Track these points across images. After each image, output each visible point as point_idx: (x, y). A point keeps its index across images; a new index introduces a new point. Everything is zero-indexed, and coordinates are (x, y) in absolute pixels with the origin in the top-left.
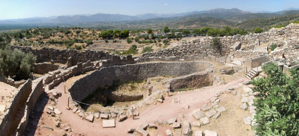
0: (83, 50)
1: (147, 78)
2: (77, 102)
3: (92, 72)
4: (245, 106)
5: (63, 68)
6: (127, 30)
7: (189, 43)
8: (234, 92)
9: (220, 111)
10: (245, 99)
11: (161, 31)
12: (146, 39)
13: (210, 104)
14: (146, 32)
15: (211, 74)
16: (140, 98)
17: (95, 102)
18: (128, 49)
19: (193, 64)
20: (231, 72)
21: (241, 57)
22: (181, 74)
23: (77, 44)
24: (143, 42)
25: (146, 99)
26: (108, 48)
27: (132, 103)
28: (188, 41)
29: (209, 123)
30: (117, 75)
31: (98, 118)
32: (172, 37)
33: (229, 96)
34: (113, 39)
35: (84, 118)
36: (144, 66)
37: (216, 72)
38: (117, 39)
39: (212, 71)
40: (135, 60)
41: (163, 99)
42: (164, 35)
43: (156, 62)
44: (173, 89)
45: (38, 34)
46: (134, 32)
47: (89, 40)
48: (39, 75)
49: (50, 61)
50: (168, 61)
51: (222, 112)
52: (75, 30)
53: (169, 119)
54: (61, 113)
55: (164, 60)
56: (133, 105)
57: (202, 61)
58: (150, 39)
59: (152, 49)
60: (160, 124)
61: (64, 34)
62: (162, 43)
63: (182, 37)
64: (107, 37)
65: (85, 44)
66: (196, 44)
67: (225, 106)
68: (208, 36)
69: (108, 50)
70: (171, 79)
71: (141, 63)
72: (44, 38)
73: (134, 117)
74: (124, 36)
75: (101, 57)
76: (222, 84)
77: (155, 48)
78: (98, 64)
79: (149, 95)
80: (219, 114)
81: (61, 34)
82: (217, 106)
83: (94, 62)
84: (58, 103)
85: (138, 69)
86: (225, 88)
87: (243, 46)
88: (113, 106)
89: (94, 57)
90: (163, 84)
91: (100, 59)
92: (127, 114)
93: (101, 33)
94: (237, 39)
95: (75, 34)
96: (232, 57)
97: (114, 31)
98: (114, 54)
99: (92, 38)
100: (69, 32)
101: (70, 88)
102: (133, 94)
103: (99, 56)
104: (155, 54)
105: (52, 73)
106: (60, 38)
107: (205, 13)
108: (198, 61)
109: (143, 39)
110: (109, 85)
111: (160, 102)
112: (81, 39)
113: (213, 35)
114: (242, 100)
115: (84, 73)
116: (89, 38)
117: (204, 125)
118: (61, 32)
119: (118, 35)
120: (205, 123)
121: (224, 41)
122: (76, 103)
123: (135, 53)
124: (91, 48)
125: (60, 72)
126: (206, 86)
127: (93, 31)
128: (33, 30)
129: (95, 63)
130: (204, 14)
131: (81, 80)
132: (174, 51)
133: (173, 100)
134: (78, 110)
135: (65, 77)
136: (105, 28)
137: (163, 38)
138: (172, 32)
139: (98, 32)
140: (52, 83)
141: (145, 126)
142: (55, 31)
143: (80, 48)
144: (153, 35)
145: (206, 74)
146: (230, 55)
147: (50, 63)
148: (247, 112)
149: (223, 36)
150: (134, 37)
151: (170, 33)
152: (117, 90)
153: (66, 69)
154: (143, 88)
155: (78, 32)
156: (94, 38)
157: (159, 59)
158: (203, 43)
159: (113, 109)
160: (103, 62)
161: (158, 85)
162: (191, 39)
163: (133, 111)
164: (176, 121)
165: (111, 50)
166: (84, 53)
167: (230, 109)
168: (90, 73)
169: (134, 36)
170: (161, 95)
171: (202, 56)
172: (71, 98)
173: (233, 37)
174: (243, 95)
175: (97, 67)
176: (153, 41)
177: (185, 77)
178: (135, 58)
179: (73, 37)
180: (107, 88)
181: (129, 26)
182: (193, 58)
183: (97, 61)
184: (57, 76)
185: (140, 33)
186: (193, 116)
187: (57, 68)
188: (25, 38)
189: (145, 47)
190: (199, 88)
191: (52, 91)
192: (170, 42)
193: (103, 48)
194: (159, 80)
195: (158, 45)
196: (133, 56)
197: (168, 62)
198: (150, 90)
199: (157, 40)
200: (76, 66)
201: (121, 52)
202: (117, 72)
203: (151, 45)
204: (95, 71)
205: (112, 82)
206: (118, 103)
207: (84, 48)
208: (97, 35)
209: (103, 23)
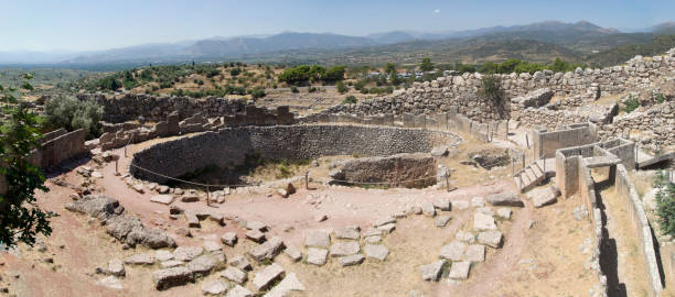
1: (319, 156)
3: (199, 134)
6: (340, 66)
12: (379, 84)
14: (382, 70)
19: (423, 134)
23: (231, 97)
24: (372, 91)
26: (295, 104)
30: (255, 145)
34: (309, 85)
36: (314, 131)
38: (318, 86)
45: (151, 79)
46: (355, 70)
47: (259, 88)
51: (370, 259)
52: (228, 68)
58: (388, 84)
61: (204, 78)
64: (297, 80)
65: (250, 97)
66: (445, 89)
69: (297, 108)
70: (349, 160)
71: (309, 125)
72: (162, 87)
74: (333, 78)
78: (217, 123)
80: (358, 256)
81: (198, 77)
93: (283, 74)
94: (543, 81)
95: (229, 76)
96: (514, 125)
97: (311, 67)
99: (264, 85)
100: (217, 73)
106: (196, 85)
107: (519, 32)
108: (433, 129)
109: (374, 85)
110: (236, 164)
112: (240, 86)
115: (182, 135)
116: (258, 84)
118: (199, 73)
119: (319, 75)
121: (511, 83)
127: (268, 69)
128: (139, 72)
129: (213, 120)
132: (395, 104)
136: (294, 64)
139: (277, 72)
142: (187, 71)
144: (395, 76)
147: (137, 122)
149: (509, 72)
150: (354, 81)
152: (251, 173)
155: (235, 73)
156: (269, 84)
158: (462, 89)
160: (226, 118)
164: (265, 230)
167: (398, 261)
169: (354, 78)
170: (289, 182)
171: (444, 117)
173: (535, 75)
175: (213, 127)
179: (224, 82)
181: (352, 59)
185: (369, 72)
188: (123, 89)
193: (286, 103)
197: (367, 126)
202: (255, 139)
204: (205, 132)
205: (244, 158)
208: (276, 78)
209: (294, 53)
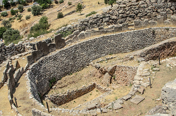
7: (130, 2)
19: (149, 31)
108: (155, 27)
171: (162, 19)
182: (147, 23)
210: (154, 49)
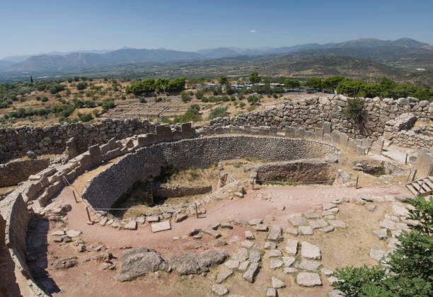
0: (97, 121)
1: (218, 161)
2: (105, 211)
3: (122, 158)
4: (383, 233)
5: (60, 162)
6: (180, 78)
7: (298, 104)
8: (371, 206)
9: (335, 225)
10: (388, 223)
11: (244, 79)
12: (216, 94)
13: (320, 211)
14: (216, 82)
15: (333, 166)
16: (207, 190)
17: (136, 203)
18: (183, 113)
19: (302, 143)
20: (376, 171)
21: (410, 146)
22: (277, 158)
23: (81, 111)
24: (211, 100)
25: (217, 192)
26: (146, 113)
27: (193, 197)
28: (295, 101)
29: (312, 235)
30: (168, 159)
31: (144, 223)
32: (266, 91)
33: (359, 209)
34: (155, 96)
35: (121, 228)
36: (213, 141)
37: (343, 164)
38: (163, 96)
39: (337, 162)
40: (197, 131)
41: (244, 192)
42: (249, 86)
43: (235, 135)
44: (262, 180)
47: (108, 100)
48: (10, 189)
49: (25, 154)
50: (254, 134)
51: (337, 227)
52: (73, 83)
53: (251, 219)
54: (81, 233)
55: (249, 133)
56: (196, 200)
57: (319, 140)
58: (224, 94)
59: (228, 111)
60: (237, 224)
61: (48, 94)
62: (245, 101)
63: (284, 92)
64: (143, 92)
65: (100, 109)
66: (311, 107)
67: (347, 221)
68: (338, 93)
69: (147, 116)
70: (259, 164)
71: (208, 137)
73: (198, 215)
74: (176, 89)
75: (134, 130)
76: (351, 186)
77: (233, 111)
78: (130, 144)
79: (222, 186)
80: (331, 228)
81: (40, 93)
82: (330, 217)
83: (122, 141)
84: (70, 222)
85: (203, 146)
86: (354, 194)
87: (419, 125)
88: (165, 205)
89: (121, 131)
90: (245, 171)
91: (135, 134)
92: (187, 212)
93: (130, 86)
94: (406, 107)
95: (75, 90)
96: (387, 143)
97: (156, 80)
98: (158, 124)
99: (113, 97)
100: (62, 89)
101: (84, 192)
102: (195, 184)
103: (130, 129)
104: (233, 120)
105: (37, 176)
106: (40, 102)
107: (335, 49)
108: (310, 140)
109: (212, 94)
110: (154, 176)
111: (238, 196)
112: (90, 99)
113: (350, 92)
114: (381, 222)
115: (106, 162)
116: (107, 97)
117: (303, 235)
118: (42, 89)
119: (164, 87)
120: (304, 233)
121: (374, 106)
122: (102, 212)
123: (196, 120)
124: (114, 116)
125: (55, 171)
126: (319, 183)
127: (115, 82)
129: (124, 142)
130: (331, 50)
131: (103, 175)
132: (267, 117)
133: (260, 195)
134: (108, 220)
135: (67, 177)
136: (138, 77)
137: (247, 92)
138: (266, 82)
139: (124, 85)
140: (45, 194)
141: (215, 226)
142: (25, 88)
143: (89, 118)
144: (228, 87)
145: (323, 165)
146: (382, 138)
147: (25, 159)
148: (382, 243)
149: (371, 96)
150: (194, 91)
151: (260, 84)
152: (168, 180)
153: (67, 162)
154: (211, 176)
155: (81, 87)
156: (117, 96)
157: (240, 130)
158: (326, 107)
159: (165, 208)
160: (139, 138)
161: (237, 173)
162: (303, 98)
163: (196, 208)
164: (261, 223)
165: (151, 116)
166: (99, 126)
167: (353, 228)
168: (117, 161)
169: (194, 88)
170: (241, 187)
171: (321, 132)
172: (91, 207)
173: (398, 101)
174: (386, 216)
175: (129, 149)
176: (229, 97)
177: (285, 163)
178: (197, 128)
179: (72, 97)
180: (151, 180)
181: (185, 71)
182: (302, 133)
183: (128, 139)
184: (50, 179)
185: (206, 83)
186: (288, 221)
187: (45, 164)
189: (214, 108)
190: (307, 184)
191: (48, 207)
192: (261, 100)
193: (137, 113)
194: (239, 165)
195: (238, 105)
196: (194, 125)
197: (257, 136)
198: (223, 180)
199: (236, 96)
200: (87, 153)
201: (172, 119)
202: (167, 153)
203: (226, 104)
204: (126, 156)
205: (160, 170)
206: (173, 199)
207: (98, 116)
208: (124, 91)
209: (133, 67)
210: (279, 167)
